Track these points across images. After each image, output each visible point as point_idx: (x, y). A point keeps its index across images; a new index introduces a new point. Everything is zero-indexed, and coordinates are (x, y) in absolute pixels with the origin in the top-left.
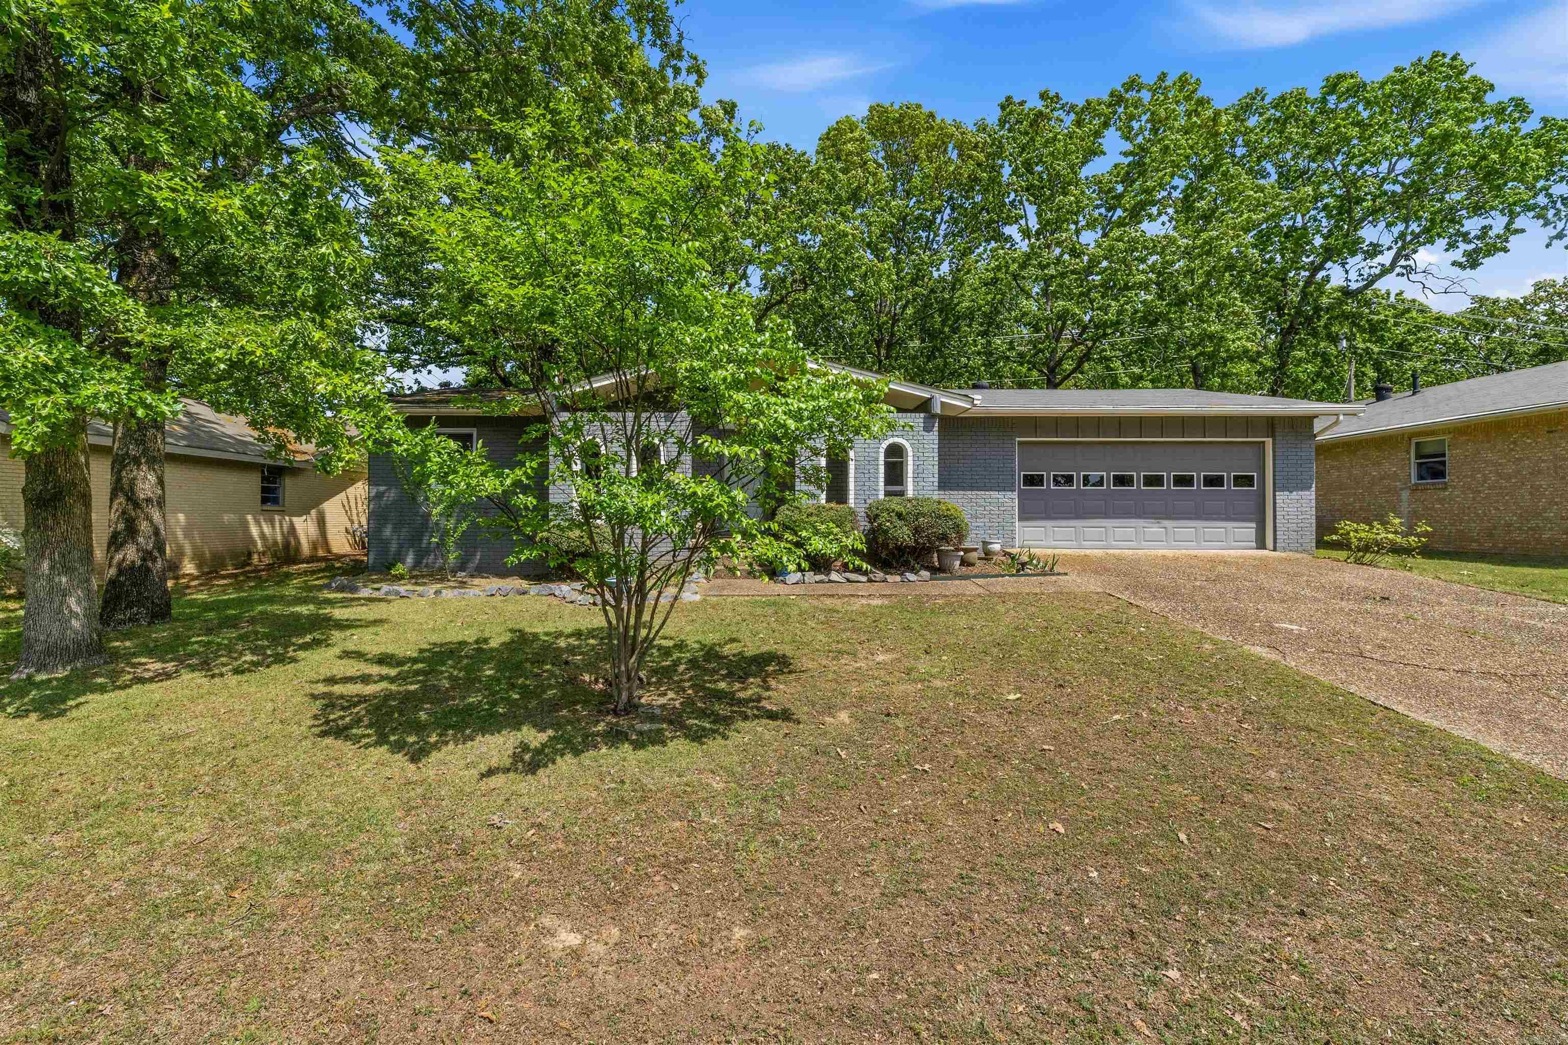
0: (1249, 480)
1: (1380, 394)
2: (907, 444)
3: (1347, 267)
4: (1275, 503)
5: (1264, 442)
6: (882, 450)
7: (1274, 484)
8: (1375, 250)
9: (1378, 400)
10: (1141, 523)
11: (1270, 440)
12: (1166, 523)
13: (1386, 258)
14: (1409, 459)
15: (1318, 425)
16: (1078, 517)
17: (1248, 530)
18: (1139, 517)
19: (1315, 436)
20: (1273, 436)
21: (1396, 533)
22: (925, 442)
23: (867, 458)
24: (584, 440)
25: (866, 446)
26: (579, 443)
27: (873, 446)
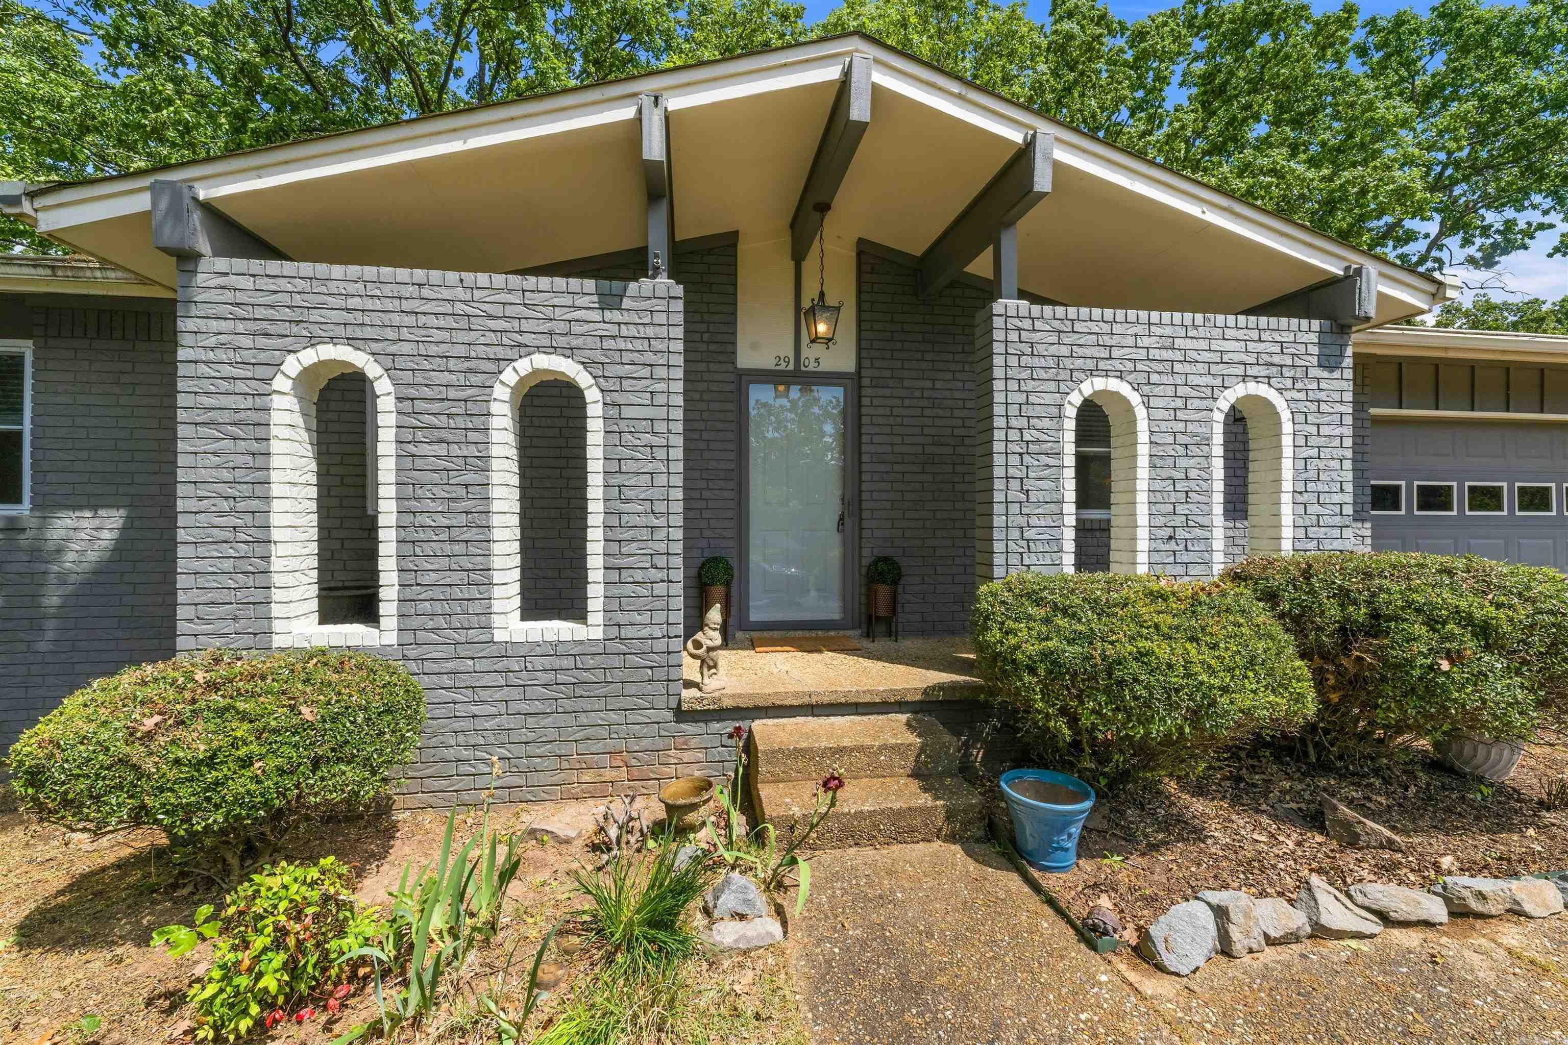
2: (1279, 403)
6: (1217, 417)
22: (1322, 396)
23: (1181, 439)
24: (309, 357)
25: (1179, 403)
26: (292, 365)
27: (1197, 403)
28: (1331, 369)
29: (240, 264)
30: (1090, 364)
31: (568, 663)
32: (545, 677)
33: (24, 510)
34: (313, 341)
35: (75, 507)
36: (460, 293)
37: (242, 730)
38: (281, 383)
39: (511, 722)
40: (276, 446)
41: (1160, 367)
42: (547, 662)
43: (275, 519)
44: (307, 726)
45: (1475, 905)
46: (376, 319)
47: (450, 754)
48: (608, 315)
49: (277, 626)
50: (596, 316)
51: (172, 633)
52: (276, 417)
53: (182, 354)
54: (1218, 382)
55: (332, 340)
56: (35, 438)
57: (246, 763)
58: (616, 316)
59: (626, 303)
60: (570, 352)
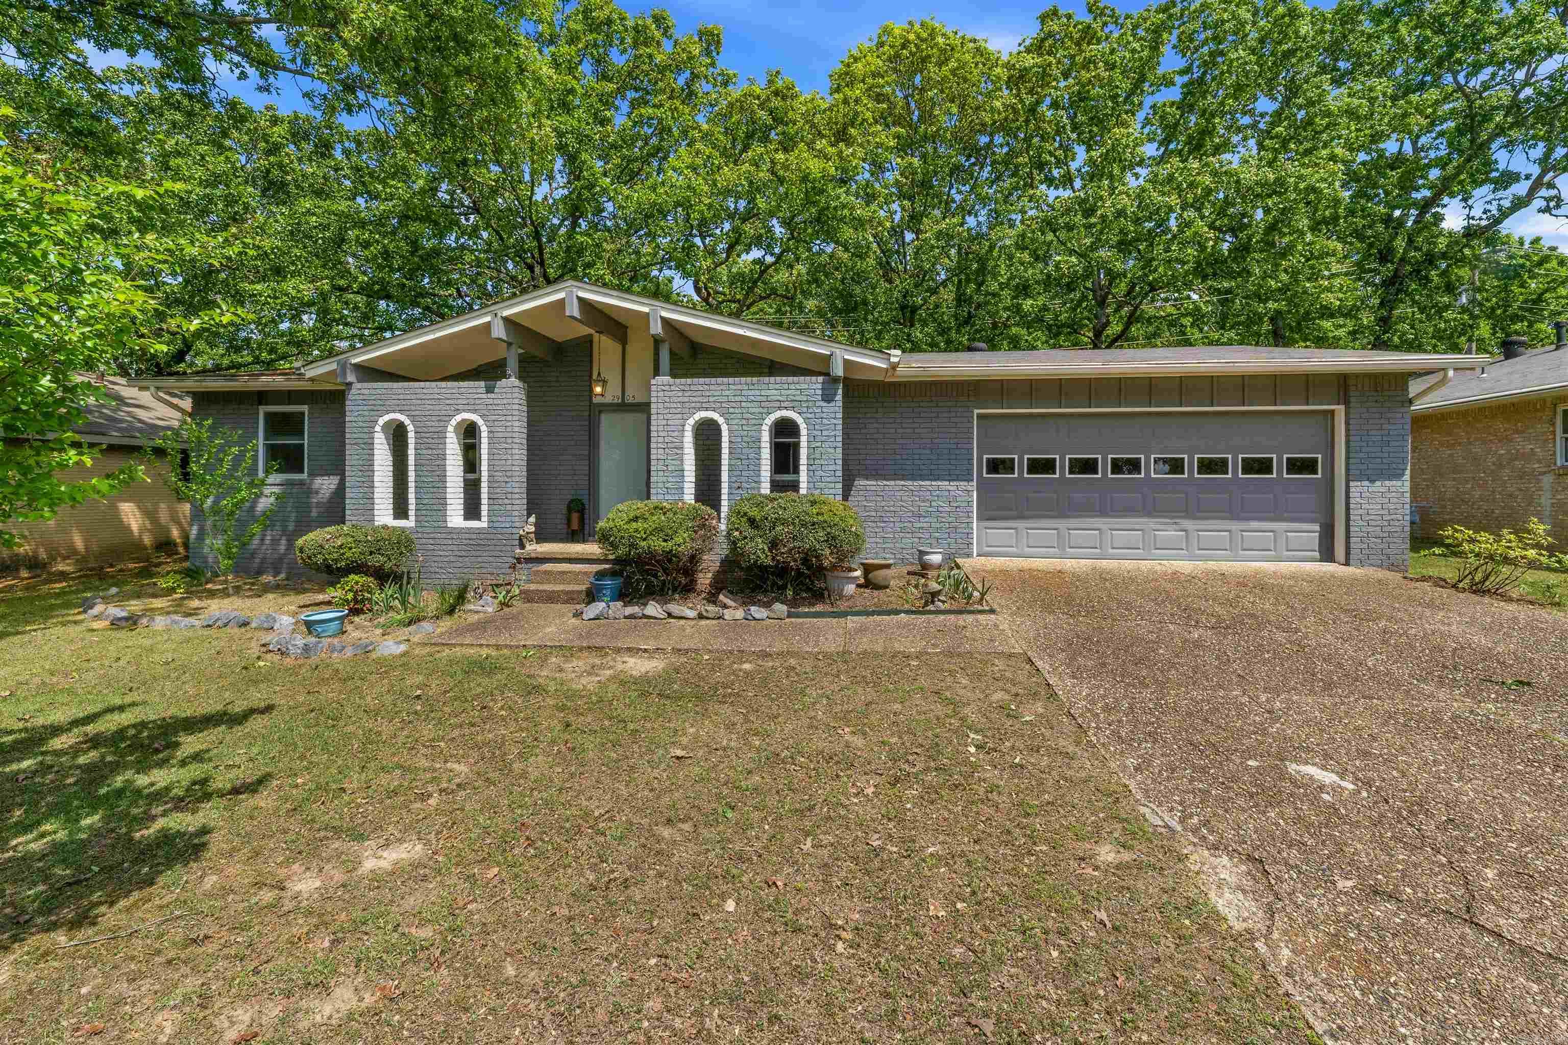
0: (1308, 466)
1: (1509, 349)
2: (800, 420)
3: (1470, 202)
4: (1348, 497)
5: (1332, 412)
6: (765, 428)
7: (1348, 470)
8: (1509, 178)
9: (1507, 357)
10: (1149, 523)
11: (1341, 408)
12: (1188, 524)
13: (1521, 188)
14: (1554, 433)
15: (1414, 388)
16: (1062, 515)
17: (1310, 533)
18: (1149, 514)
19: (1411, 402)
20: (1347, 403)
21: (1538, 546)
22: (824, 415)
23: (745, 439)
24: (387, 418)
25: (744, 422)
26: (381, 421)
27: (753, 422)
28: (829, 401)
29: (366, 385)
30: (698, 405)
31: (474, 536)
32: (465, 542)
33: (305, 476)
34: (388, 412)
35: (322, 475)
36: (436, 390)
37: (350, 540)
38: (378, 428)
39: (452, 559)
40: (376, 452)
41: (734, 405)
42: (467, 536)
43: (376, 479)
44: (368, 541)
45: (705, 614)
46: (408, 402)
47: (432, 570)
48: (489, 395)
49: (376, 518)
50: (484, 396)
51: (344, 516)
52: (376, 441)
53: (347, 419)
54: (765, 410)
55: (394, 411)
56: (309, 446)
57: (350, 548)
58: (493, 395)
59: (496, 390)
60: (474, 411)
